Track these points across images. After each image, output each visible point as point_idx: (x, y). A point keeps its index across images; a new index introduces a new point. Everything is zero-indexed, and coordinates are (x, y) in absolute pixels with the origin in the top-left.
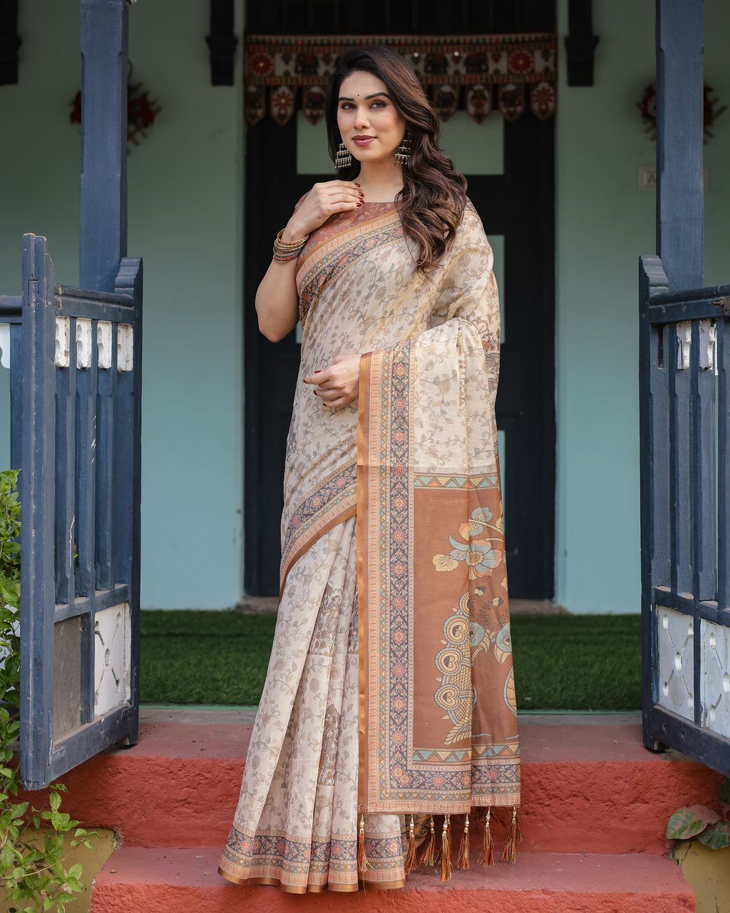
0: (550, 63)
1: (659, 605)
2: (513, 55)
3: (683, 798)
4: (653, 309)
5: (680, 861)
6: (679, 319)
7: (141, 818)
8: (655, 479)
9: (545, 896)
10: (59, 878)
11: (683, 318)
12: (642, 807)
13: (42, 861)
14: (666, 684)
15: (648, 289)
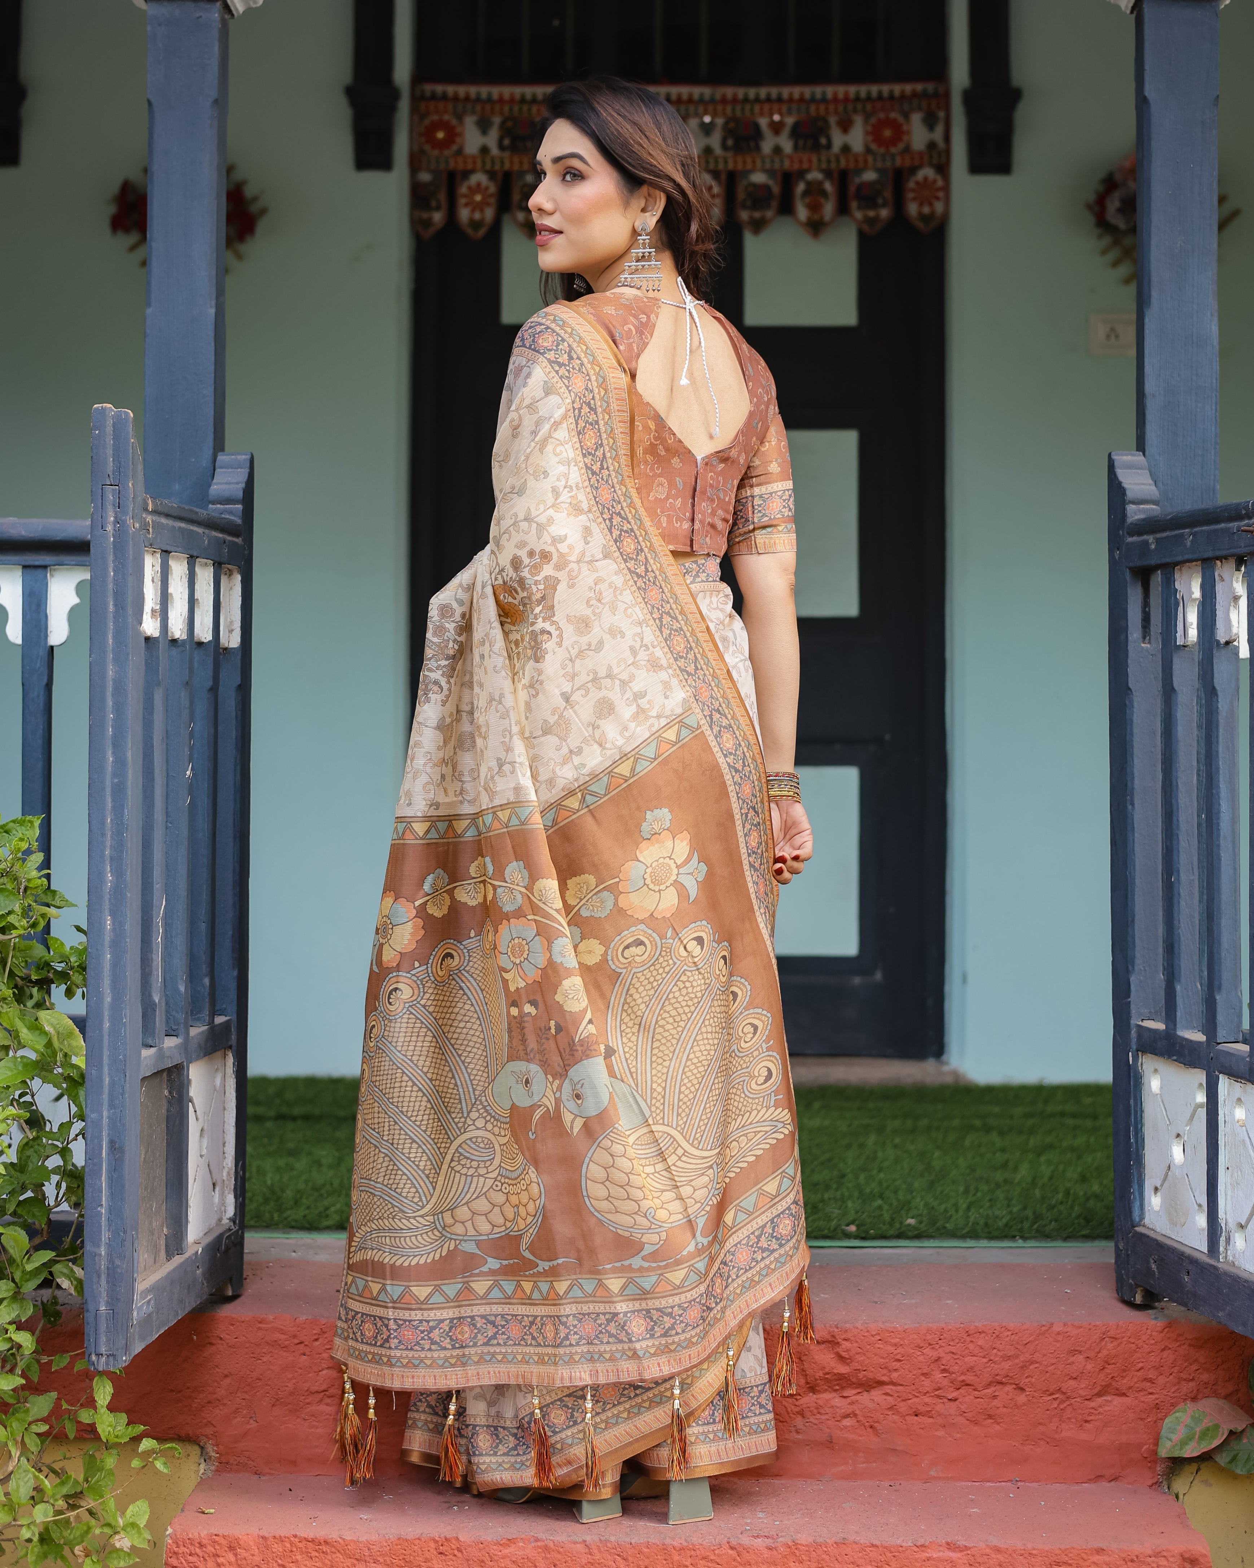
0: (938, 135)
1: (1144, 1052)
2: (873, 120)
3: (1186, 1387)
4: (1132, 543)
5: (1181, 1496)
6: (1180, 558)
7: (248, 1423)
8: (1136, 835)
9: (951, 1554)
10: (108, 1525)
11: (1186, 557)
12: (1115, 1403)
13: (79, 1495)
14: (1156, 1189)
15: (1124, 509)
